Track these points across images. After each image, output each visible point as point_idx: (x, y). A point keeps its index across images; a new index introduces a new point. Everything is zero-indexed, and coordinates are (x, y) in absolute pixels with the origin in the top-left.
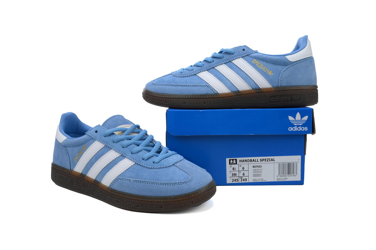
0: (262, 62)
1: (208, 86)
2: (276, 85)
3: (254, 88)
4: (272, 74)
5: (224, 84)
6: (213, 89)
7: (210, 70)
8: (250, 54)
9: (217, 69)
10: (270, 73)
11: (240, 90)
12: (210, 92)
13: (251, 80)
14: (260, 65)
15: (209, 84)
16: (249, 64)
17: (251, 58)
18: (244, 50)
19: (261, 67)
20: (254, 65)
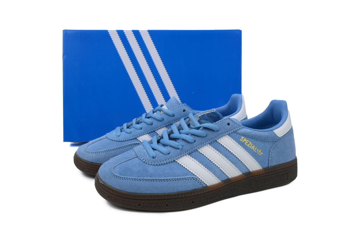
0: (251, 139)
1: (195, 179)
2: (266, 166)
3: (244, 172)
4: (262, 153)
5: (213, 173)
6: (200, 182)
7: (193, 154)
8: (237, 131)
9: (201, 152)
10: (260, 152)
11: (230, 177)
12: (199, 186)
13: (242, 164)
14: (248, 143)
15: (196, 176)
16: (238, 144)
17: (239, 136)
18: (229, 124)
19: (250, 145)
20: (242, 144)
